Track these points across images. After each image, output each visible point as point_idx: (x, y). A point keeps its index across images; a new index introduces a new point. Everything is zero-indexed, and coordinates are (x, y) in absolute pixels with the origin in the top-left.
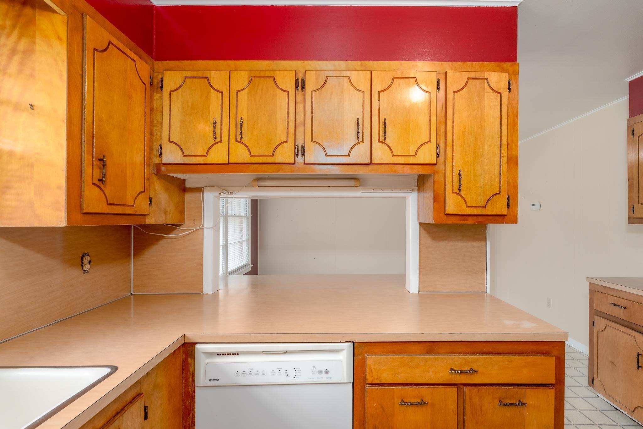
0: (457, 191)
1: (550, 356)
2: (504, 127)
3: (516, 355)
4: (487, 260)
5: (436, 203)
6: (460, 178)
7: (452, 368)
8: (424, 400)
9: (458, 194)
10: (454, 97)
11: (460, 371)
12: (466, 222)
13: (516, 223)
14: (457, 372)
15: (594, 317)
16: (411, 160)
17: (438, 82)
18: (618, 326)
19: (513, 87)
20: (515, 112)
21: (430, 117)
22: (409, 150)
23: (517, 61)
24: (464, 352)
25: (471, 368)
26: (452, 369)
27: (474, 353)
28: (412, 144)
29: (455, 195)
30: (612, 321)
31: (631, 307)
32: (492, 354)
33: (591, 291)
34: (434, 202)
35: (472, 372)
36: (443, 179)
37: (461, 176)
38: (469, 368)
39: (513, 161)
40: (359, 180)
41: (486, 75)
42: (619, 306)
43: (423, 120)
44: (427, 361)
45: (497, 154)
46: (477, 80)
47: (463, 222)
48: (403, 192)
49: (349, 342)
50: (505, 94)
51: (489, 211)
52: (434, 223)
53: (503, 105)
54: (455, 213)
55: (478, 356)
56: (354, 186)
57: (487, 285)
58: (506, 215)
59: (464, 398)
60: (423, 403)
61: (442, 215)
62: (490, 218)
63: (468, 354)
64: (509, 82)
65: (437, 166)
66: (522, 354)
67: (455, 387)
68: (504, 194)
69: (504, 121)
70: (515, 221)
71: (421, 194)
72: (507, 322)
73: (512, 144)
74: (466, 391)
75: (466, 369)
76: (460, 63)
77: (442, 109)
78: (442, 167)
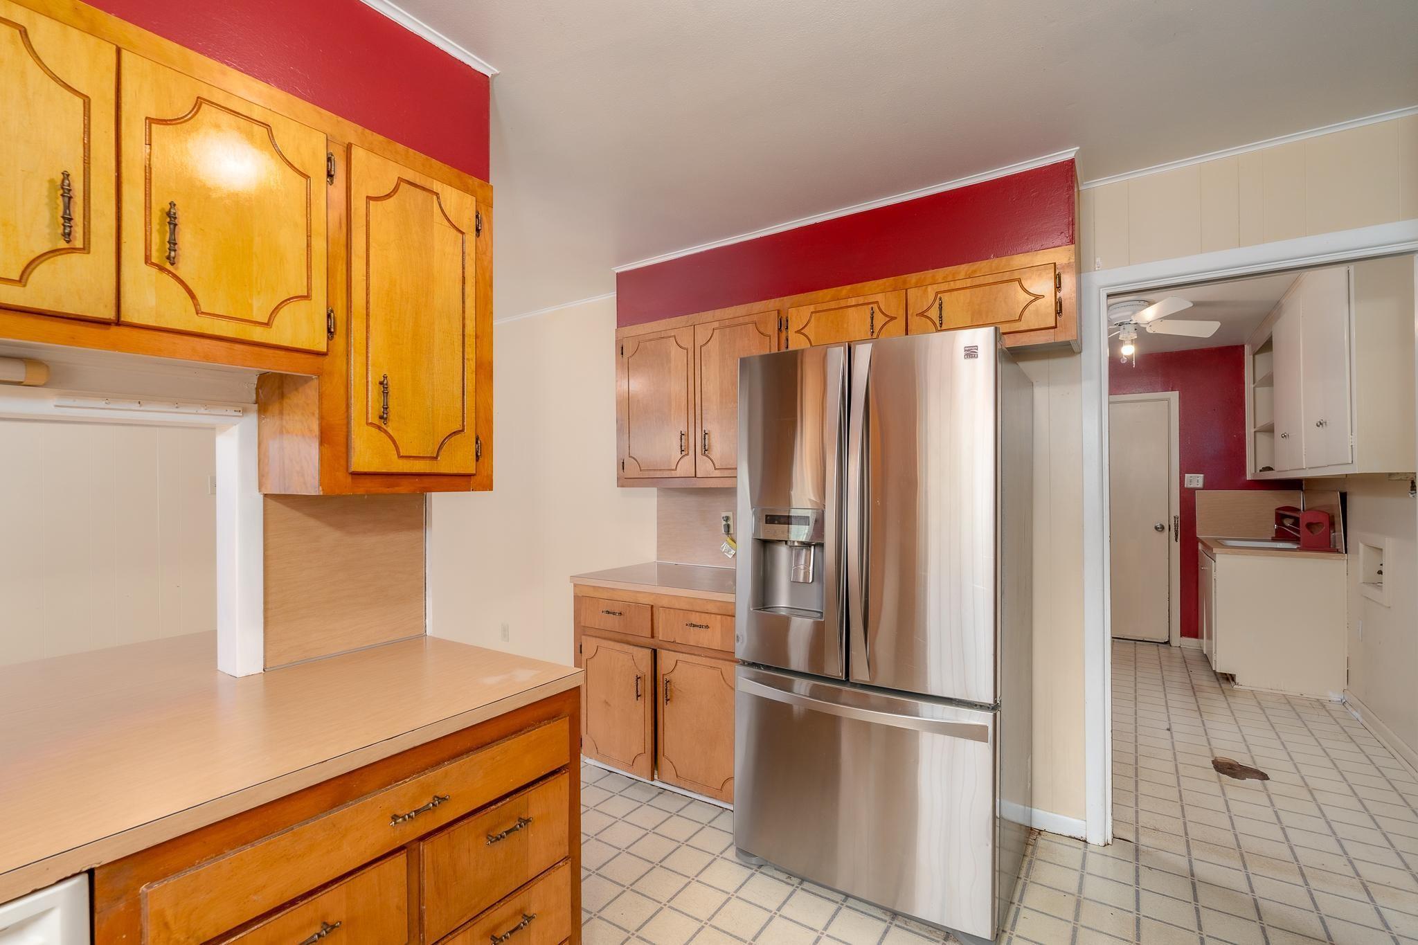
0: (377, 421)
1: (562, 718)
2: (470, 303)
3: (513, 736)
4: (427, 568)
5: (325, 445)
6: (385, 393)
7: (395, 815)
8: (330, 921)
9: (379, 428)
10: (367, 208)
11: (415, 811)
12: (396, 489)
13: (491, 489)
14: (409, 817)
15: (581, 639)
16: (258, 334)
17: (329, 160)
18: (611, 644)
19: (485, 227)
20: (487, 278)
21: (309, 236)
22: (251, 306)
23: (490, 181)
24: (418, 769)
25: (436, 797)
26: (395, 818)
27: (438, 764)
28: (259, 293)
29: (374, 430)
30: (605, 639)
31: (628, 612)
32: (472, 751)
33: (576, 597)
34: (321, 443)
35: (439, 803)
36: (342, 391)
37: (387, 388)
38: (430, 799)
39: (484, 370)
40: (47, 366)
41: (437, 186)
42: (614, 614)
43: (291, 241)
44: (334, 826)
45: (456, 352)
46: (417, 189)
47: (391, 489)
48: (213, 413)
49: (74, 876)
50: (471, 236)
51: (443, 466)
52: (321, 493)
53: (467, 258)
54: (372, 470)
55: (448, 765)
56: (19, 383)
57: (427, 620)
58: (474, 475)
59: (421, 866)
60: (328, 929)
61: (341, 475)
62: (445, 480)
63: (427, 769)
64: (477, 217)
65: (327, 359)
66: (521, 731)
67: (403, 852)
68: (470, 432)
69: (470, 290)
70: (488, 486)
71: (272, 422)
72: (491, 680)
73: (484, 337)
74: (425, 851)
75: (425, 803)
76: (381, 138)
77: (341, 227)
78: (340, 363)
